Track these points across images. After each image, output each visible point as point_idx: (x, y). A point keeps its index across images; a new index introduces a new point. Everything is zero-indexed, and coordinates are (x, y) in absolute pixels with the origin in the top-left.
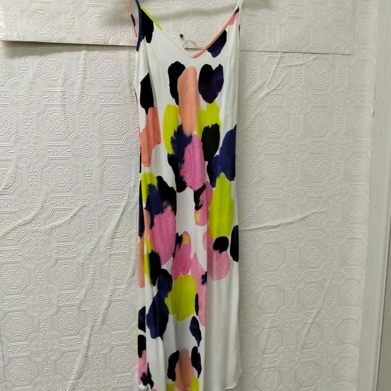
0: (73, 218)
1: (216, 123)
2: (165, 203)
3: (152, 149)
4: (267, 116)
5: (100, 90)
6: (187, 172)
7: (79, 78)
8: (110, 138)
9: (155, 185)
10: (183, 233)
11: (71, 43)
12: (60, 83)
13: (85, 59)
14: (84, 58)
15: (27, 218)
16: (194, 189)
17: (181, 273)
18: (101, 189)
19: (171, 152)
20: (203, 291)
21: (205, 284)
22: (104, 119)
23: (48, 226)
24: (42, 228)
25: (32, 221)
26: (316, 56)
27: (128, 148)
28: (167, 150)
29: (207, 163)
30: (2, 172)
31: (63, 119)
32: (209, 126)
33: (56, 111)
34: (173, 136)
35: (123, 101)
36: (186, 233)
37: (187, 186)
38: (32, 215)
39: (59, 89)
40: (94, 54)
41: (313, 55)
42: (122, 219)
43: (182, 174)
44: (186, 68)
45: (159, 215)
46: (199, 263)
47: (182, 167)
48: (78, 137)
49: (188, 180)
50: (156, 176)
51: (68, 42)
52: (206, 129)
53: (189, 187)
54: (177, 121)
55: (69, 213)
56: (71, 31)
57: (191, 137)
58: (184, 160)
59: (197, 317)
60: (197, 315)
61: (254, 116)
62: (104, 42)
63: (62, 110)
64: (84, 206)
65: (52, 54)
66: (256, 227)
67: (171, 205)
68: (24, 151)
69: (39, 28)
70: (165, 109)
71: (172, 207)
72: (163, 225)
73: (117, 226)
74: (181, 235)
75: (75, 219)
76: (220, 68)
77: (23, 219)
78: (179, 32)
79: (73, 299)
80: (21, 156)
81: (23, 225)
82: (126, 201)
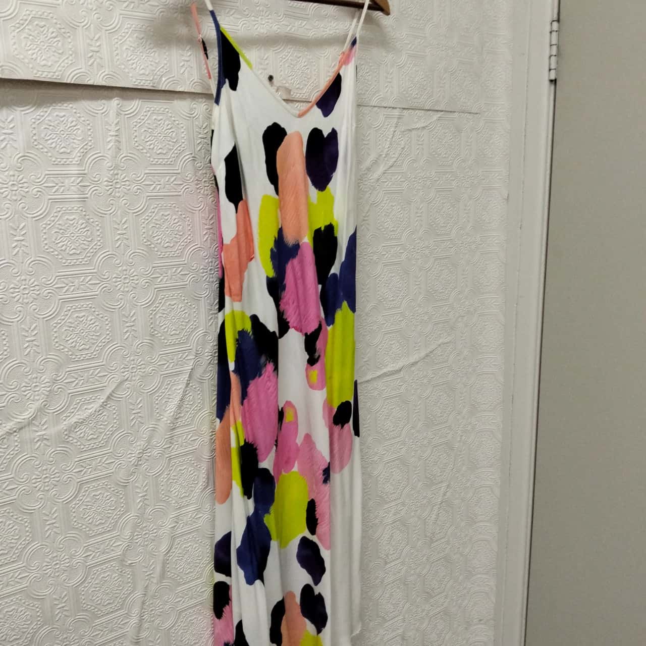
0: (106, 405)
1: (331, 223)
2: (263, 359)
5: (145, 170)
6: (289, 304)
7: (109, 149)
8: (164, 255)
9: (249, 331)
10: (285, 405)
11: (95, 84)
12: (76, 159)
13: (118, 114)
14: (117, 111)
15: (23, 417)
16: (304, 332)
18: (151, 346)
19: (272, 274)
20: (325, 495)
21: (328, 482)
22: (154, 221)
23: (63, 426)
24: (52, 431)
25: (33, 422)
26: (440, 114)
27: (194, 270)
28: (266, 271)
29: (320, 286)
31: (83, 226)
32: (321, 228)
33: (70, 210)
34: (273, 247)
35: (183, 189)
36: (288, 403)
37: (290, 326)
38: (33, 410)
39: (74, 170)
40: (134, 105)
42: (187, 393)
43: (282, 307)
44: (288, 133)
45: (255, 380)
46: (317, 450)
47: (282, 297)
48: (112, 256)
49: (291, 318)
50: (249, 316)
51: (90, 83)
52: (318, 232)
53: (293, 329)
54: (278, 223)
55: (98, 397)
56: (95, 62)
57: (297, 247)
58: (285, 285)
60: (313, 532)
62: (151, 84)
63: (81, 209)
64: (124, 381)
65: (59, 105)
67: (272, 362)
68: (12, 290)
69: (37, 55)
70: (260, 202)
71: (274, 365)
72: (262, 396)
74: (282, 408)
75: (109, 405)
76: (334, 134)
77: (15, 420)
78: (266, 71)
79: (112, 548)
80: (5, 302)
81: (15, 432)
82: (193, 361)
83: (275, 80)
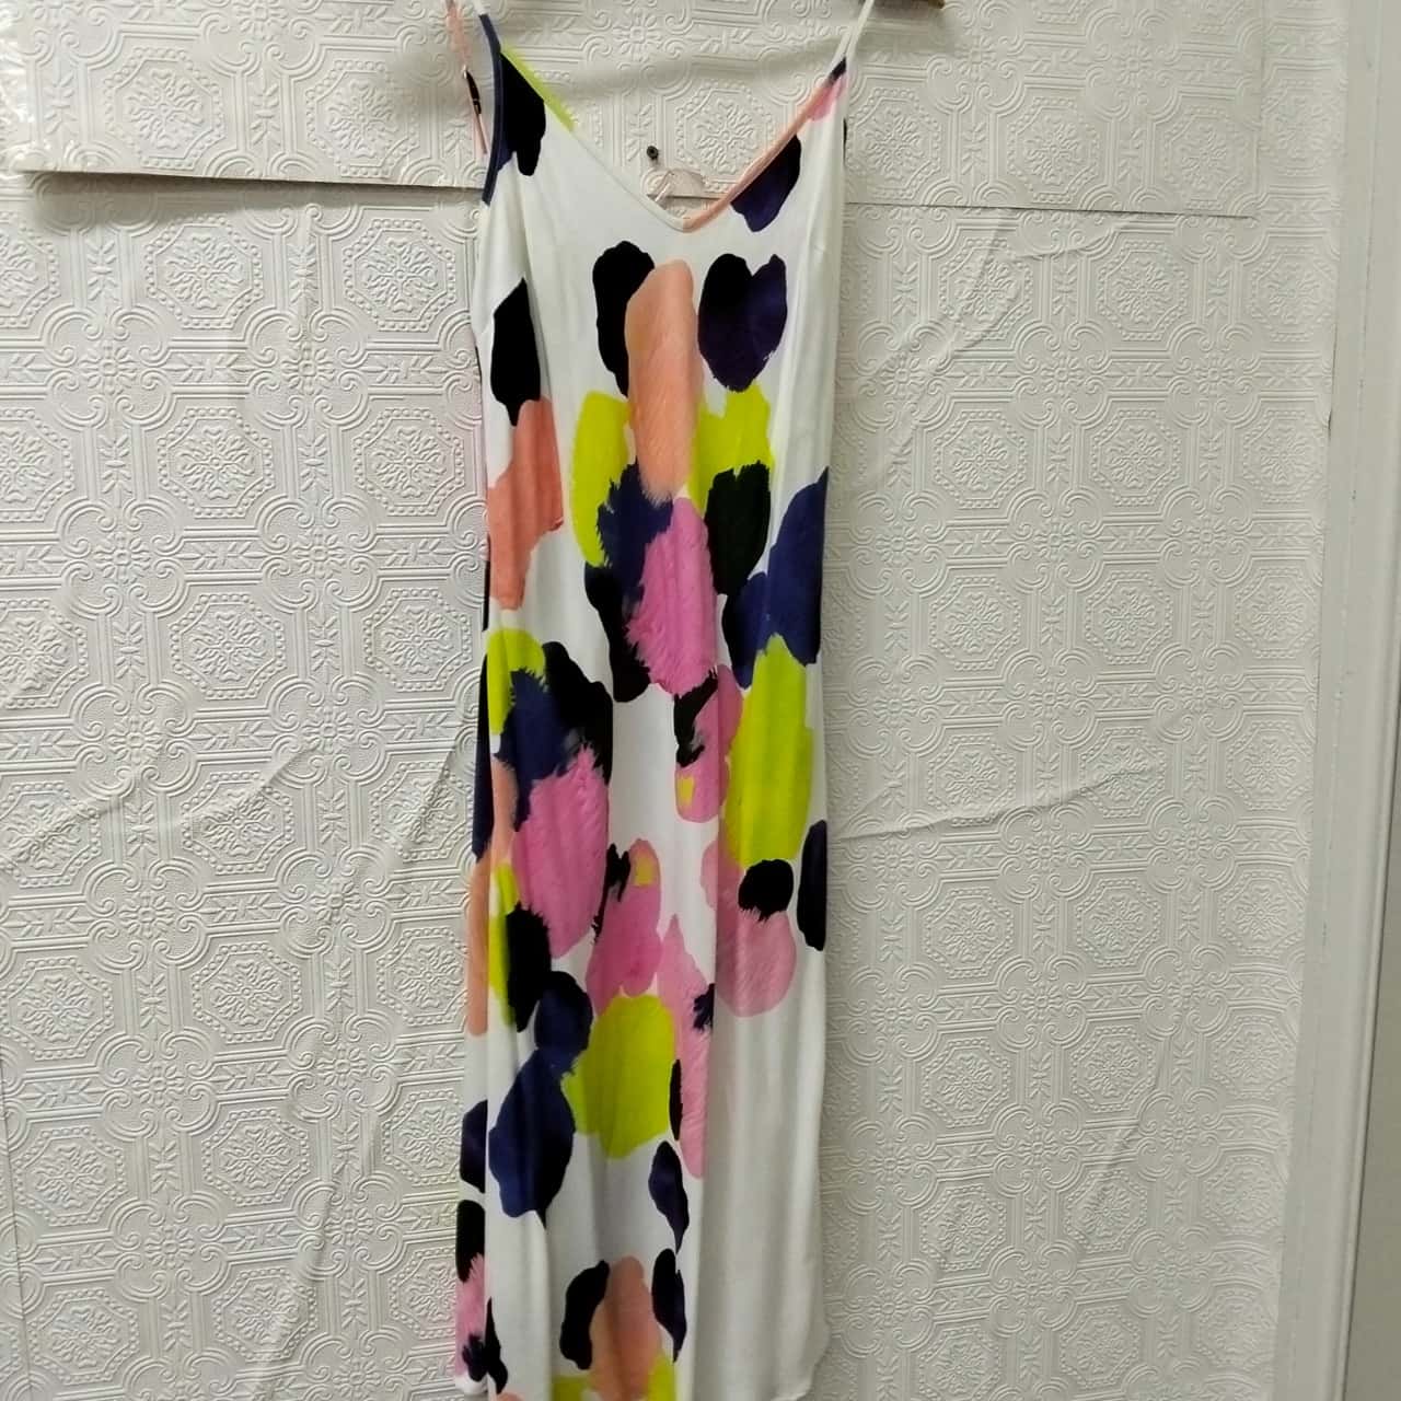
0: (270, 793)
1: (759, 462)
2: (571, 740)
3: (530, 548)
4: (955, 433)
5: (365, 342)
6: (650, 630)
7: (294, 301)
8: (402, 512)
9: (537, 676)
10: (633, 846)
11: (263, 178)
12: (227, 320)
13: (313, 235)
14: (312, 229)
15: (108, 793)
16: (674, 693)
17: (621, 988)
18: (368, 691)
19: (598, 559)
20: (699, 1054)
21: (706, 1026)
22: (382, 443)
23: (181, 821)
24: (162, 826)
25: (127, 804)
26: (1125, 221)
27: (465, 546)
28: (585, 552)
29: (723, 599)
30: (22, 631)
31: (236, 446)
32: (732, 471)
33: (213, 415)
34: (606, 504)
35: (448, 382)
36: (643, 846)
37: (652, 680)
38: (126, 782)
39: (222, 339)
40: (345, 216)
41: (1115, 217)
42: (442, 795)
43: (633, 634)
44: (656, 264)
45: (548, 780)
46: (686, 954)
47: (635, 612)
48: (290, 507)
49: (654, 656)
50: (541, 643)
51: (254, 175)
52: (724, 480)
53: (658, 685)
54: (626, 455)
55: (256, 776)
56: (265, 137)
57: (668, 507)
58: (642, 590)
59: (676, 1146)
60: (677, 1136)
61: (908, 433)
62: (379, 175)
63: (232, 412)
64: (307, 751)
65: (200, 219)
66: (915, 825)
67: (591, 747)
68: (98, 556)
69: (151, 128)
70: (578, 409)
71: (595, 754)
72: (564, 815)
73: (424, 821)
74: (626, 854)
75: (276, 795)
76: (776, 268)
77: (94, 795)
78: (644, 139)
79: (270, 1078)
80: (87, 576)
81: (93, 816)
82: (457, 731)
83: (662, 157)
